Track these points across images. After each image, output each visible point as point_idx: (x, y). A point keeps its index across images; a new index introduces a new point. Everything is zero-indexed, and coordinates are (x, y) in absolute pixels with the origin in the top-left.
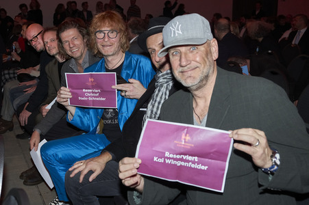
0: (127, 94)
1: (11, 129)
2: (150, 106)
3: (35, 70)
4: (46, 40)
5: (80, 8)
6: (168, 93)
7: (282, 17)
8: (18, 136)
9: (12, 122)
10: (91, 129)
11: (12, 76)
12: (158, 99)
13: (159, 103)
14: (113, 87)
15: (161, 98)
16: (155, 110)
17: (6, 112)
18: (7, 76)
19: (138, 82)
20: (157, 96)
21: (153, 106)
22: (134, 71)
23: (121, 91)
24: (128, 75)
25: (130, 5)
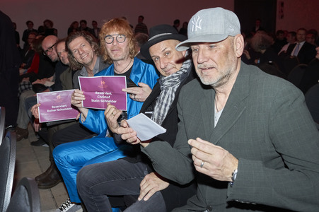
0: (136, 97)
1: (26, 137)
2: (156, 109)
3: (49, 80)
4: (59, 51)
5: (90, 25)
6: (174, 95)
7: (280, 32)
8: (33, 144)
9: (27, 130)
10: (101, 132)
11: (27, 86)
12: (165, 101)
13: (166, 105)
14: (123, 90)
15: (168, 100)
16: (162, 112)
17: (22, 121)
18: (23, 87)
19: (147, 86)
20: (164, 98)
21: (160, 109)
22: (143, 75)
23: (131, 94)
24: (137, 78)
25: (137, 23)
